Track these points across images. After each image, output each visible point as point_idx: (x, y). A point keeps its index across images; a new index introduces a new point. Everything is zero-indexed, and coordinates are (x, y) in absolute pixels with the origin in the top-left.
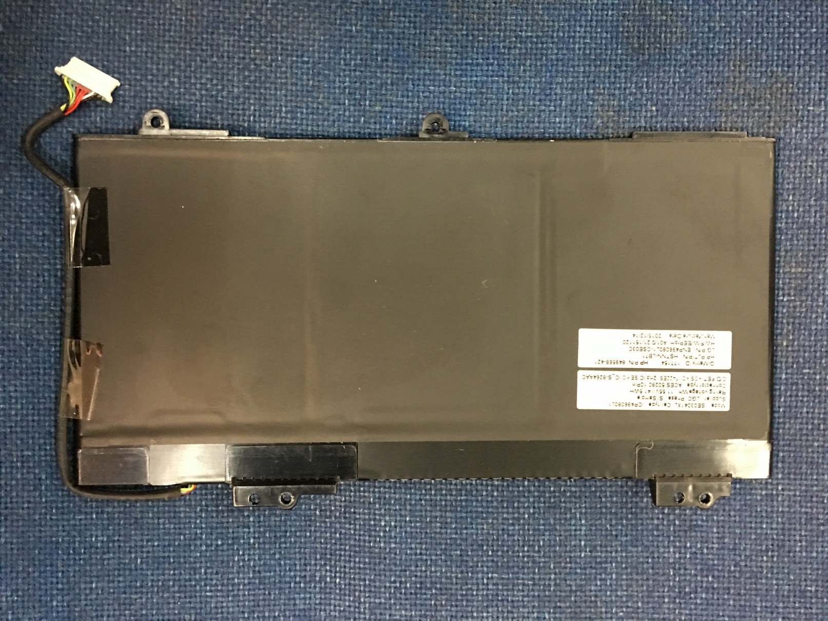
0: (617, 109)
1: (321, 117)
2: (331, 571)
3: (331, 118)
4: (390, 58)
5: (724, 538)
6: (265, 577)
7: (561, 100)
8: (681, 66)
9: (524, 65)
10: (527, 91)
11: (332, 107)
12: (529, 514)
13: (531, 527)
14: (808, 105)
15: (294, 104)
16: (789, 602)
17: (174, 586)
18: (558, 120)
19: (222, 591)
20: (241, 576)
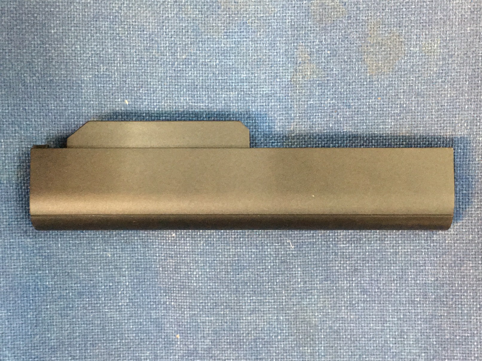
0: (309, 53)
1: (154, 63)
2: (169, 299)
3: (160, 63)
4: (189, 31)
5: (372, 275)
6: (135, 302)
7: (280, 49)
8: (342, 30)
9: (260, 31)
10: (261, 45)
11: (160, 57)
12: (271, 266)
13: (272, 273)
14: (410, 47)
15: (140, 56)
16: (406, 306)
17: (89, 306)
18: (278, 60)
19: (113, 309)
20: (123, 301)
